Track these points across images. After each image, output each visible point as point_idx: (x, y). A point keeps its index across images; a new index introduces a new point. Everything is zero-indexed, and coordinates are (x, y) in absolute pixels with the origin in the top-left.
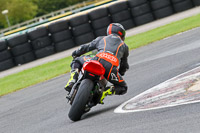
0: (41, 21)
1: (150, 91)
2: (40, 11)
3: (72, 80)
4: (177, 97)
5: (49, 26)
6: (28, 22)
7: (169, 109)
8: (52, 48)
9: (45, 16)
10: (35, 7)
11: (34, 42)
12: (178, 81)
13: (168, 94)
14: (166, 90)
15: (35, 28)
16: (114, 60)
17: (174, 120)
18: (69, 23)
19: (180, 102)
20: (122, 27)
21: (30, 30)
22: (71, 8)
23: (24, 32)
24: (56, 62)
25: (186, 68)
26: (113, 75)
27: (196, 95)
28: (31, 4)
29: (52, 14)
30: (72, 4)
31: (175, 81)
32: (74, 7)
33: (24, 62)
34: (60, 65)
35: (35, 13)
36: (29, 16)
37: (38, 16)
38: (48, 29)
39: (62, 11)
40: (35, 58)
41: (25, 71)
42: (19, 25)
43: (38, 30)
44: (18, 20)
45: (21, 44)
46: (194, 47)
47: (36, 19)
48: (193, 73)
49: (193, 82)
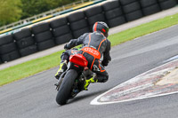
0: (25, 23)
1: (122, 85)
2: (25, 14)
3: (61, 70)
4: (146, 90)
5: (32, 28)
6: (13, 24)
7: (139, 101)
8: (35, 47)
9: (28, 19)
10: (20, 11)
11: (19, 42)
12: (147, 76)
13: (138, 88)
14: (137, 84)
15: (20, 29)
16: (96, 53)
17: (143, 111)
18: (50, 25)
19: (149, 95)
20: (105, 25)
21: (15, 31)
22: (51, 11)
23: (10, 33)
24: (38, 59)
25: (154, 65)
26: (95, 66)
27: (163, 89)
28: (16, 8)
29: (35, 17)
30: (53, 8)
31: (145, 76)
32: (54, 10)
33: (10, 60)
34: (42, 62)
35: (20, 16)
36: (14, 19)
37: (22, 18)
38: (31, 31)
39: (44, 14)
40: (20, 56)
41: (11, 68)
42: (5, 27)
43: (22, 31)
44: (4, 22)
45: (8, 43)
46: (161, 46)
47: (20, 21)
48: (160, 69)
49: (160, 77)
